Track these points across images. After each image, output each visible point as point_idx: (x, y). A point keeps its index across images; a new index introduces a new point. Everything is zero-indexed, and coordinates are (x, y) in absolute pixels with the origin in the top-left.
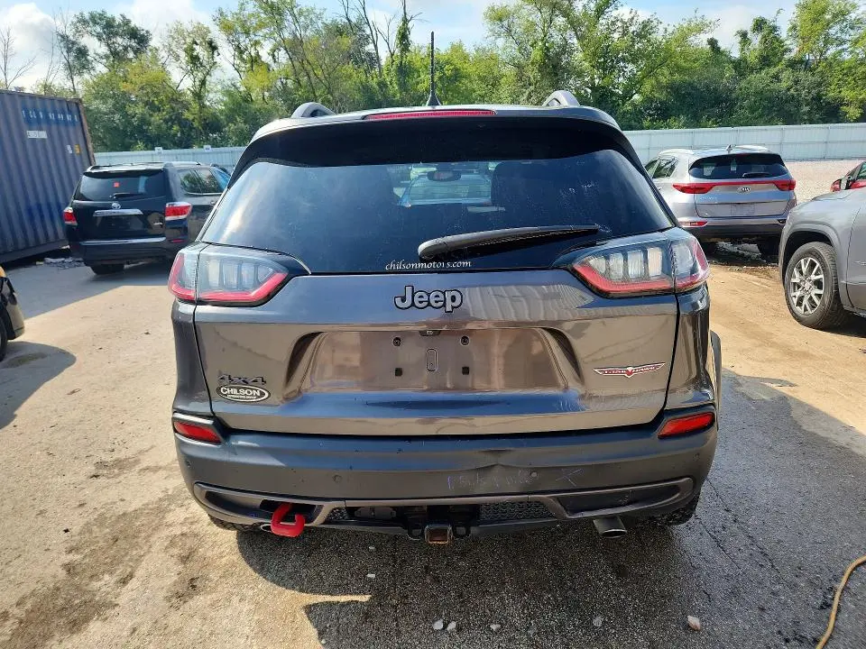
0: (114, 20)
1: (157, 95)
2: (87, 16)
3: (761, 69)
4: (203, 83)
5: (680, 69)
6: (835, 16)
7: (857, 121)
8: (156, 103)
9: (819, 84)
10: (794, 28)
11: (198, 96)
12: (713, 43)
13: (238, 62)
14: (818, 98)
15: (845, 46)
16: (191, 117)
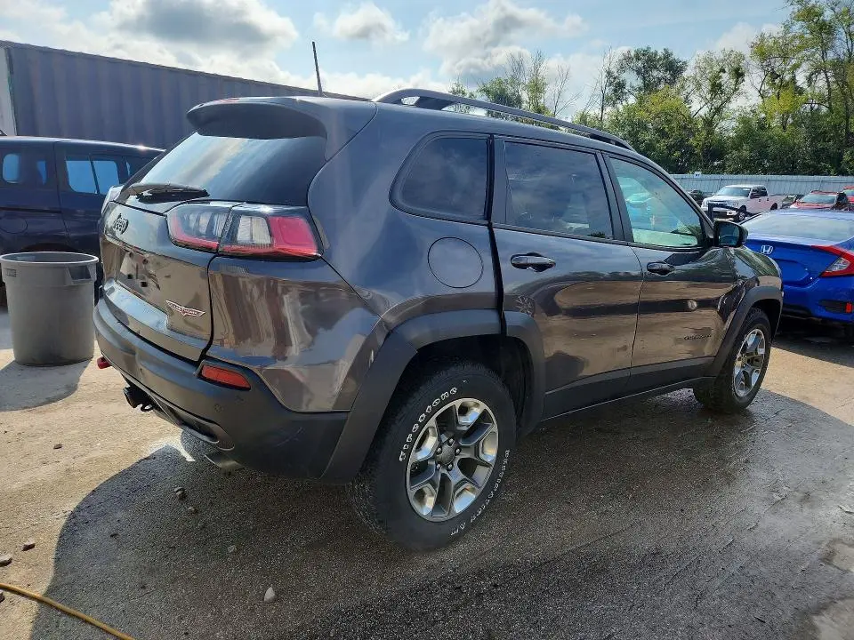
0: (656, 54)
1: (668, 122)
2: (633, 54)
4: (718, 110)
8: (667, 130)
11: (709, 123)
13: (766, 87)
16: (695, 144)
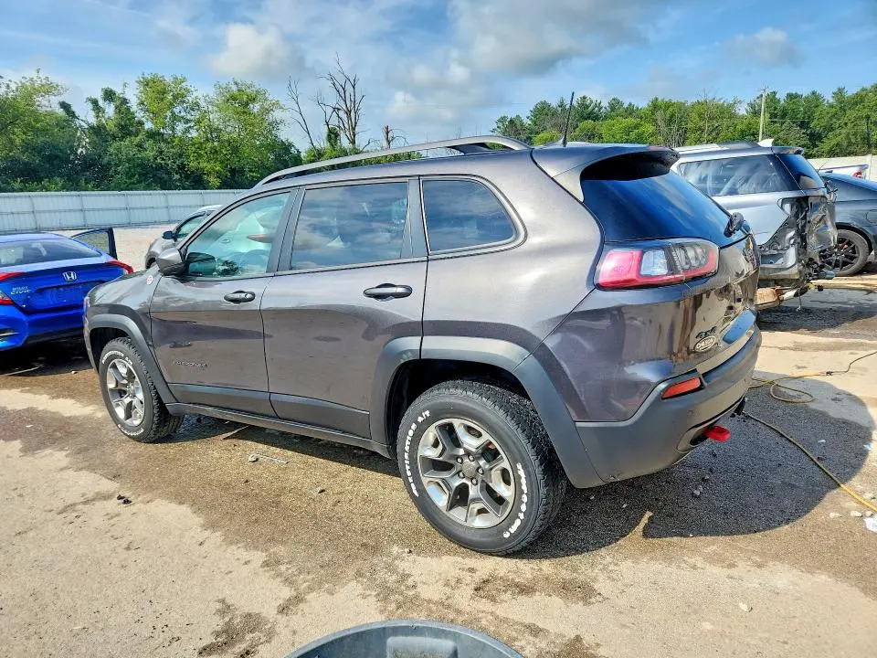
3: (123, 137)
5: (36, 131)
6: (175, 97)
7: (219, 188)
9: (180, 156)
10: (142, 103)
12: (65, 106)
14: (182, 167)
15: (192, 124)
